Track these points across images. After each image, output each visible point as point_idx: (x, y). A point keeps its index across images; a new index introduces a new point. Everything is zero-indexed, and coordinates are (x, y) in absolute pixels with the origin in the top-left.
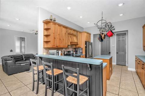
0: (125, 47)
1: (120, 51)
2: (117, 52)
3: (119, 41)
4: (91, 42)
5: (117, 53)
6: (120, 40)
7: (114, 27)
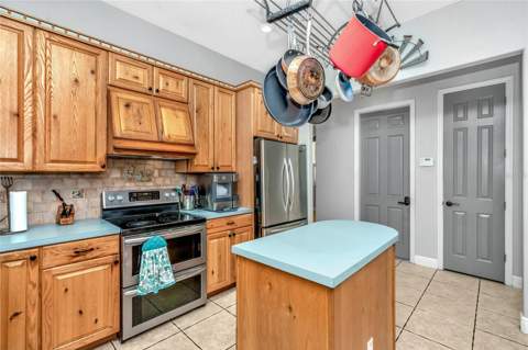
0: (496, 168)
1: (465, 194)
2: (445, 195)
3: (461, 134)
4: (300, 142)
5: (449, 204)
6: (465, 130)
7: (421, 42)
